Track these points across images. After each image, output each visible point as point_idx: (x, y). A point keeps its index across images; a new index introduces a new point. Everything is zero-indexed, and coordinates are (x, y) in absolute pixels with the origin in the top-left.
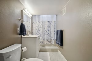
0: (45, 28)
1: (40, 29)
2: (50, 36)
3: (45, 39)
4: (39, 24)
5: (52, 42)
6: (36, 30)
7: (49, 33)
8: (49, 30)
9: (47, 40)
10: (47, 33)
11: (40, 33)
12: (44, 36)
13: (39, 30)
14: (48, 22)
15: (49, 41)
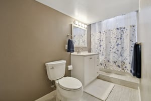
0: (112, 41)
1: (102, 43)
2: (121, 55)
3: (111, 61)
4: (101, 36)
5: (126, 67)
6: (96, 45)
7: (118, 51)
8: (118, 45)
9: (115, 63)
10: (114, 50)
11: (102, 50)
12: (109, 55)
13: (100, 46)
14: (117, 29)
15: (120, 65)
